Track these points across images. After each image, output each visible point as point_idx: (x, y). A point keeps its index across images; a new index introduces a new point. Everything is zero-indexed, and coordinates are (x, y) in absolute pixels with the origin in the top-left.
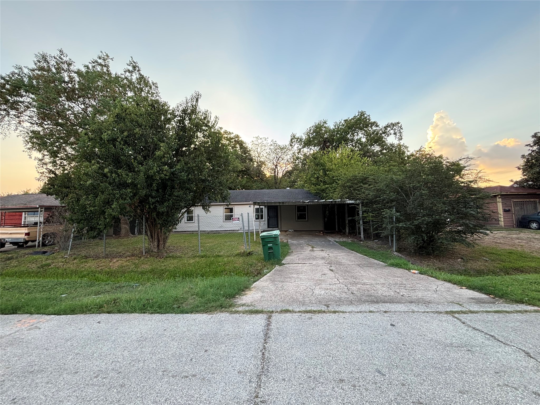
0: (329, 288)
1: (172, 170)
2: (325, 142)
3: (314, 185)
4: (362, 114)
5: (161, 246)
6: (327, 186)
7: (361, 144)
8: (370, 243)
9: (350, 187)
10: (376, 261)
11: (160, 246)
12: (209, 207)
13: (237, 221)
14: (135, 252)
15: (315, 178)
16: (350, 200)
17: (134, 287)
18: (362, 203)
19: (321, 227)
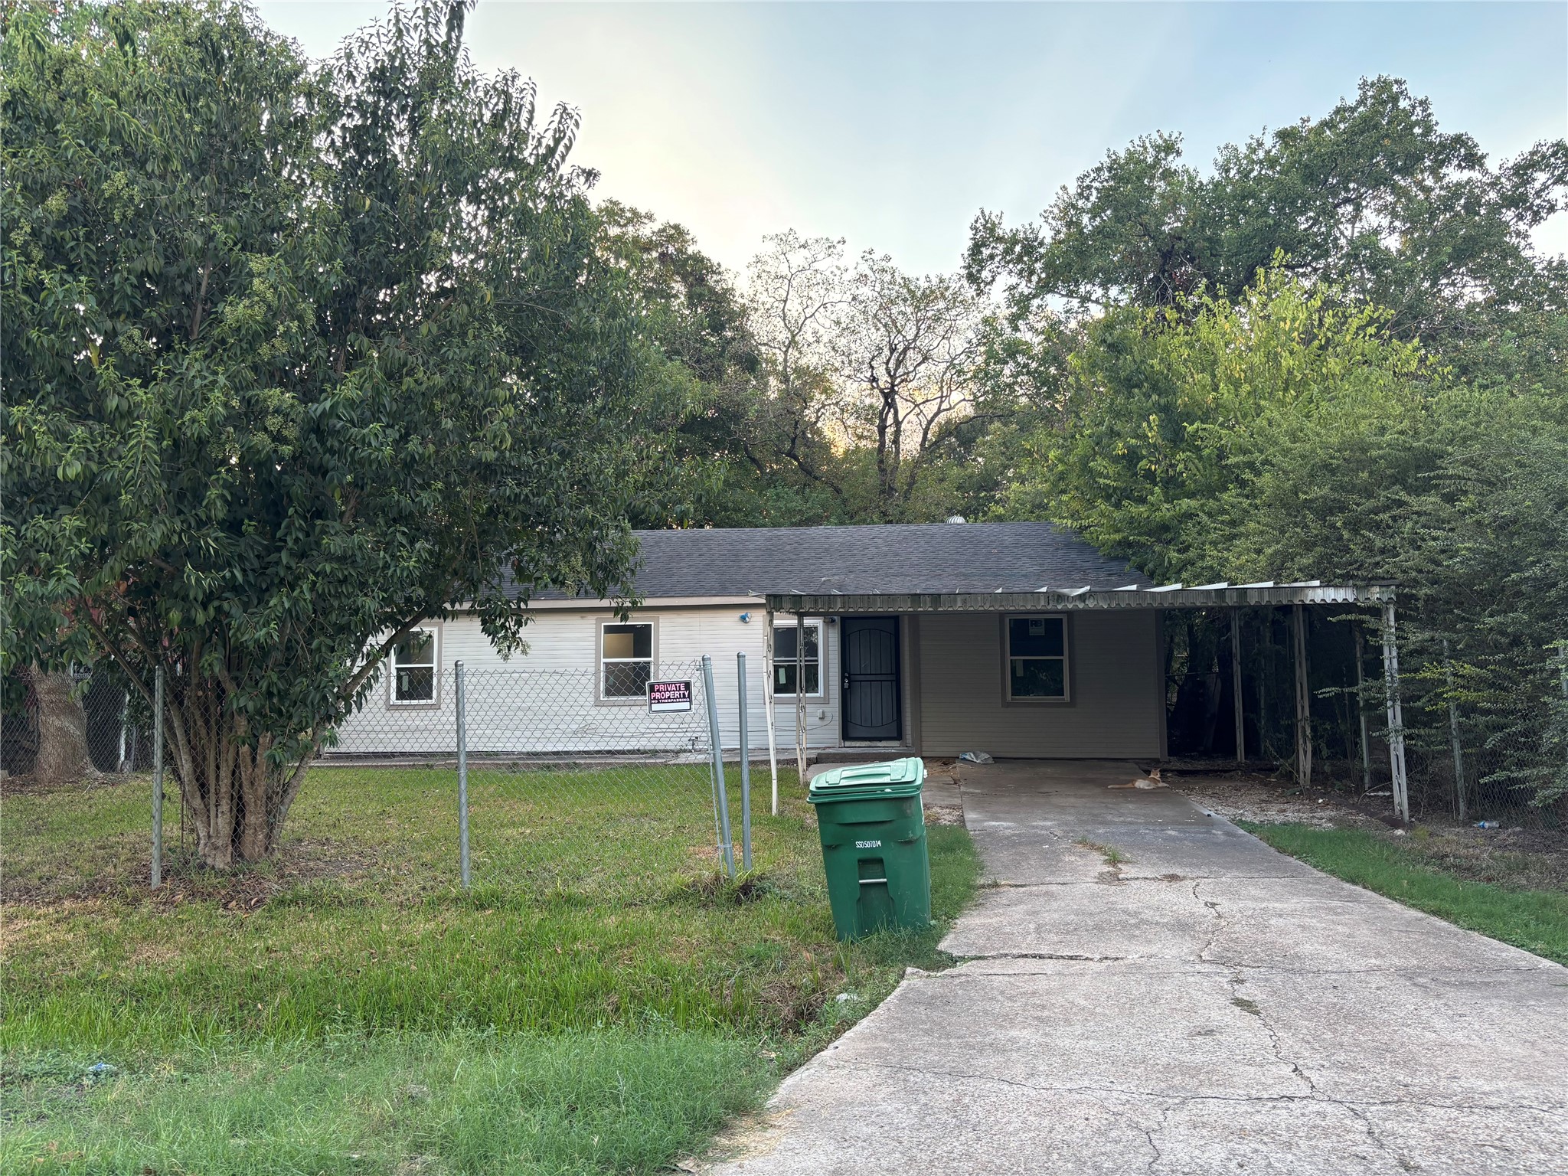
0: (1248, 1123)
1: (316, 409)
2: (1167, 256)
3: (1107, 498)
4: (1385, 93)
5: (254, 838)
6: (1186, 504)
7: (1378, 262)
8: (1452, 839)
9: (1325, 510)
10: (1511, 953)
11: (248, 836)
12: (519, 624)
13: (675, 700)
14: (110, 869)
15: (1116, 459)
16: (1327, 584)
17: (86, 1082)
18: (1404, 601)
19: (1151, 740)
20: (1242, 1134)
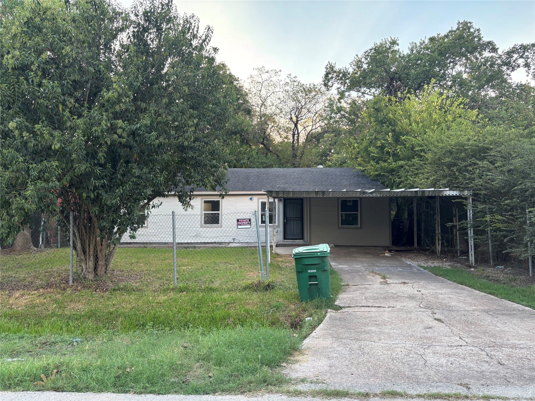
0: (450, 352)
1: (134, 127)
2: (392, 79)
3: (374, 160)
4: (466, 26)
5: (101, 270)
6: (401, 163)
7: (462, 83)
8: (489, 271)
9: (450, 166)
10: (516, 305)
11: (99, 269)
12: (190, 199)
13: (246, 225)
14: (52, 279)
15: (377, 147)
16: (450, 190)
17: (75, 344)
18: (475, 195)
19: (387, 240)
20: (449, 355)
